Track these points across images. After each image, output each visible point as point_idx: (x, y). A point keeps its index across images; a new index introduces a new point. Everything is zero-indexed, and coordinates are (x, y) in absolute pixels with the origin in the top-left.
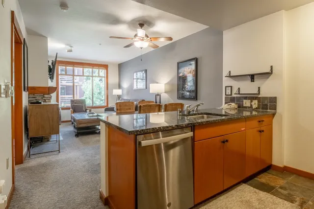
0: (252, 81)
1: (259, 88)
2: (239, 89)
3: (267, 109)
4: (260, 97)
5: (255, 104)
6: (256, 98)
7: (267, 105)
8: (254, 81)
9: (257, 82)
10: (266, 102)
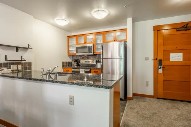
0: (16, 52)
1: (22, 57)
2: (6, 56)
3: (27, 70)
4: (23, 63)
5: (20, 67)
6: (20, 63)
7: (27, 67)
8: (18, 52)
9: (20, 53)
10: (26, 66)
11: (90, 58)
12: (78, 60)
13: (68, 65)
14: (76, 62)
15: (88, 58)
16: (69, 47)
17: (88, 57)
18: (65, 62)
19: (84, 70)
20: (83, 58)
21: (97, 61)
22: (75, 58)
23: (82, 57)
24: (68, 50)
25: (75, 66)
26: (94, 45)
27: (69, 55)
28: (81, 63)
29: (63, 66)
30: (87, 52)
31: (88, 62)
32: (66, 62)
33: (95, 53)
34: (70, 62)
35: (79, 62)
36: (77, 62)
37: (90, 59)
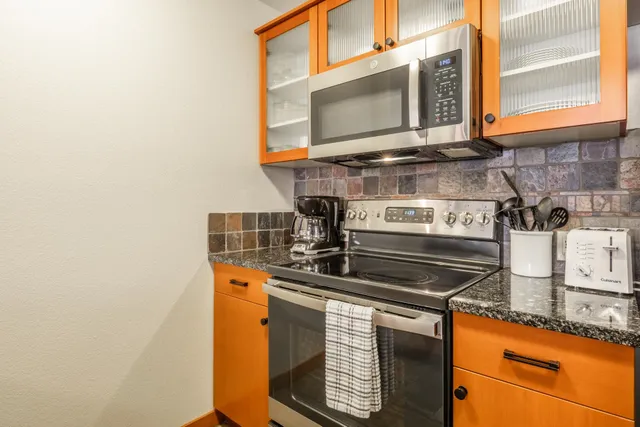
11: (429, 182)
12: (332, 200)
13: (265, 239)
14: (318, 214)
15: (408, 186)
16: (270, 109)
17: (409, 179)
18: (232, 216)
19: (369, 311)
20: (370, 189)
21: (501, 214)
22: (314, 188)
23: (359, 179)
24: (265, 131)
25: (302, 248)
26: (479, 38)
27: (273, 165)
28: (357, 225)
29: (217, 243)
30: (405, 127)
31: (412, 219)
32: (247, 219)
33: (489, 132)
34: (275, 215)
35: (342, 217)
36: (327, 213)
37: (433, 193)
